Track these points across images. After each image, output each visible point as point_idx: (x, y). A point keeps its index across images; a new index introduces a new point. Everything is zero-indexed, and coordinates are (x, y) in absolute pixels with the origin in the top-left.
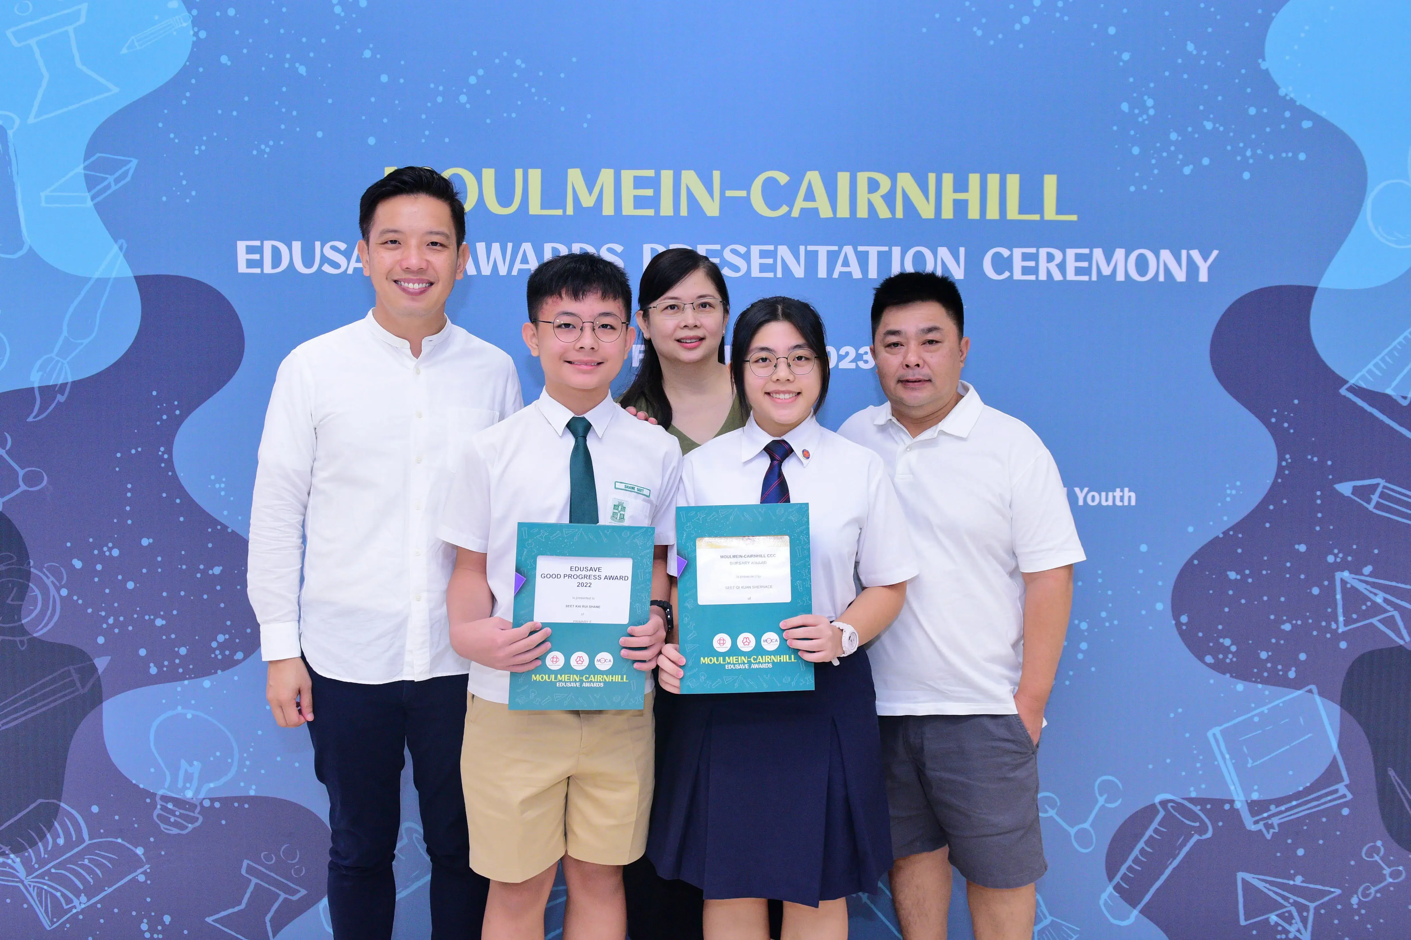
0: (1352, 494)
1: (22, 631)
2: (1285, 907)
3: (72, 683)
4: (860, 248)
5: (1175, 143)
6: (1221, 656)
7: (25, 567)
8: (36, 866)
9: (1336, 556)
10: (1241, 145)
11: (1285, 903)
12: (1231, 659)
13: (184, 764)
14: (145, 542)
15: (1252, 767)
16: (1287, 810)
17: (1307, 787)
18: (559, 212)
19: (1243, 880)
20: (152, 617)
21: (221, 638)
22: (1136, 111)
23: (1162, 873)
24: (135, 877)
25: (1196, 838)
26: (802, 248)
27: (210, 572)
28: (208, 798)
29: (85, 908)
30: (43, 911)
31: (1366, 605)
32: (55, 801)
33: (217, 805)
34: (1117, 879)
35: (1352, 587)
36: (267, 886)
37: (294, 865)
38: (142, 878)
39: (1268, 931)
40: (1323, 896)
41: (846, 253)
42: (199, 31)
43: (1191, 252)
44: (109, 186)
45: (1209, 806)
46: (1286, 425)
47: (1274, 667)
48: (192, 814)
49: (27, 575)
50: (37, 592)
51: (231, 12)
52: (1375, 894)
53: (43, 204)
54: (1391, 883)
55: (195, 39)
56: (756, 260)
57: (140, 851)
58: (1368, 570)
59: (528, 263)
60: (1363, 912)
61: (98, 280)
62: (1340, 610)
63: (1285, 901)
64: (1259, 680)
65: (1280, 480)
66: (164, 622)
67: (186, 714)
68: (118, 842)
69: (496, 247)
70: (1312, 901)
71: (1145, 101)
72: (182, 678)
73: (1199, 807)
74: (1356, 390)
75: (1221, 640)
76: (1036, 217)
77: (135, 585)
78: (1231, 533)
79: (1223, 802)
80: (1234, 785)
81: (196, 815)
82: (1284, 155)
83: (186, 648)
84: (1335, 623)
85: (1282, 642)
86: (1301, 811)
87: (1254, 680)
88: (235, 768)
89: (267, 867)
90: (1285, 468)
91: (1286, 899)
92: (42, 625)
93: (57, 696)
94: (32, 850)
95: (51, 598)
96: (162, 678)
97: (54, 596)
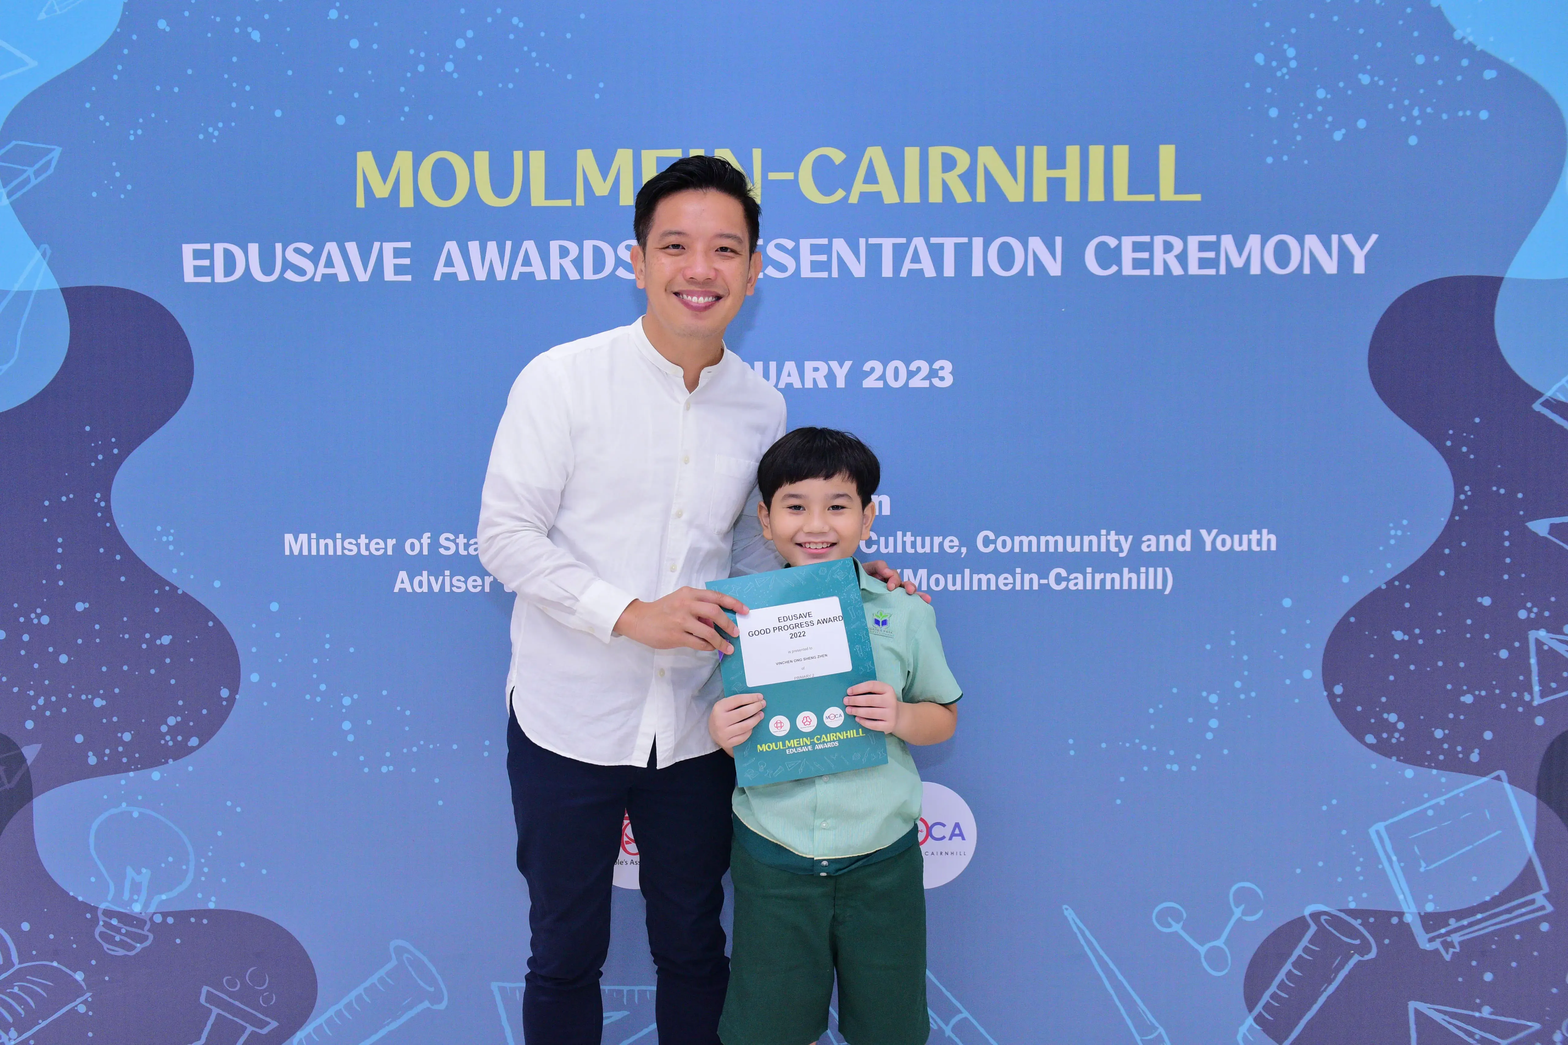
0: (1549, 534)
2: (1470, 1044)
4: (934, 240)
5: (1323, 102)
6: (1385, 735)
9: (1529, 611)
10: (1406, 102)
11: (1470, 1040)
12: (1398, 739)
13: (130, 872)
14: (80, 607)
15: (1426, 871)
16: (1471, 925)
17: (1496, 896)
18: (567, 203)
19: (1416, 1011)
20: (90, 697)
21: (172, 721)
22: (1274, 64)
23: (1314, 1001)
24: (74, 1007)
25: (1356, 958)
26: (862, 241)
27: (158, 642)
28: (159, 913)
33: (170, 920)
34: (1259, 1008)
35: (1550, 648)
36: (230, 1017)
37: (262, 992)
38: (82, 1009)
40: (1518, 1032)
41: (916, 246)
43: (1344, 237)
44: (27, 180)
45: (1372, 920)
46: (1464, 449)
47: (1452, 748)
48: (140, 931)
56: (806, 257)
57: (79, 976)
59: (531, 265)
61: (18, 294)
62: (1535, 678)
63: (1469, 1037)
64: (1433, 765)
65: (1457, 518)
66: (104, 703)
67: (131, 813)
68: (53, 966)
69: (492, 246)
70: (1504, 1037)
71: (1285, 51)
72: (126, 769)
73: (1359, 921)
74: (1555, 405)
75: (1385, 716)
76: (1150, 198)
77: (69, 659)
78: (1397, 583)
79: (1391, 914)
80: (1403, 893)
81: (145, 932)
82: (1460, 114)
83: (131, 733)
84: (1529, 694)
85: (1462, 717)
86: (1489, 926)
87: (1426, 764)
88: (190, 876)
89: (231, 995)
90: (1463, 503)
91: (1471, 1034)
96: (101, 770)
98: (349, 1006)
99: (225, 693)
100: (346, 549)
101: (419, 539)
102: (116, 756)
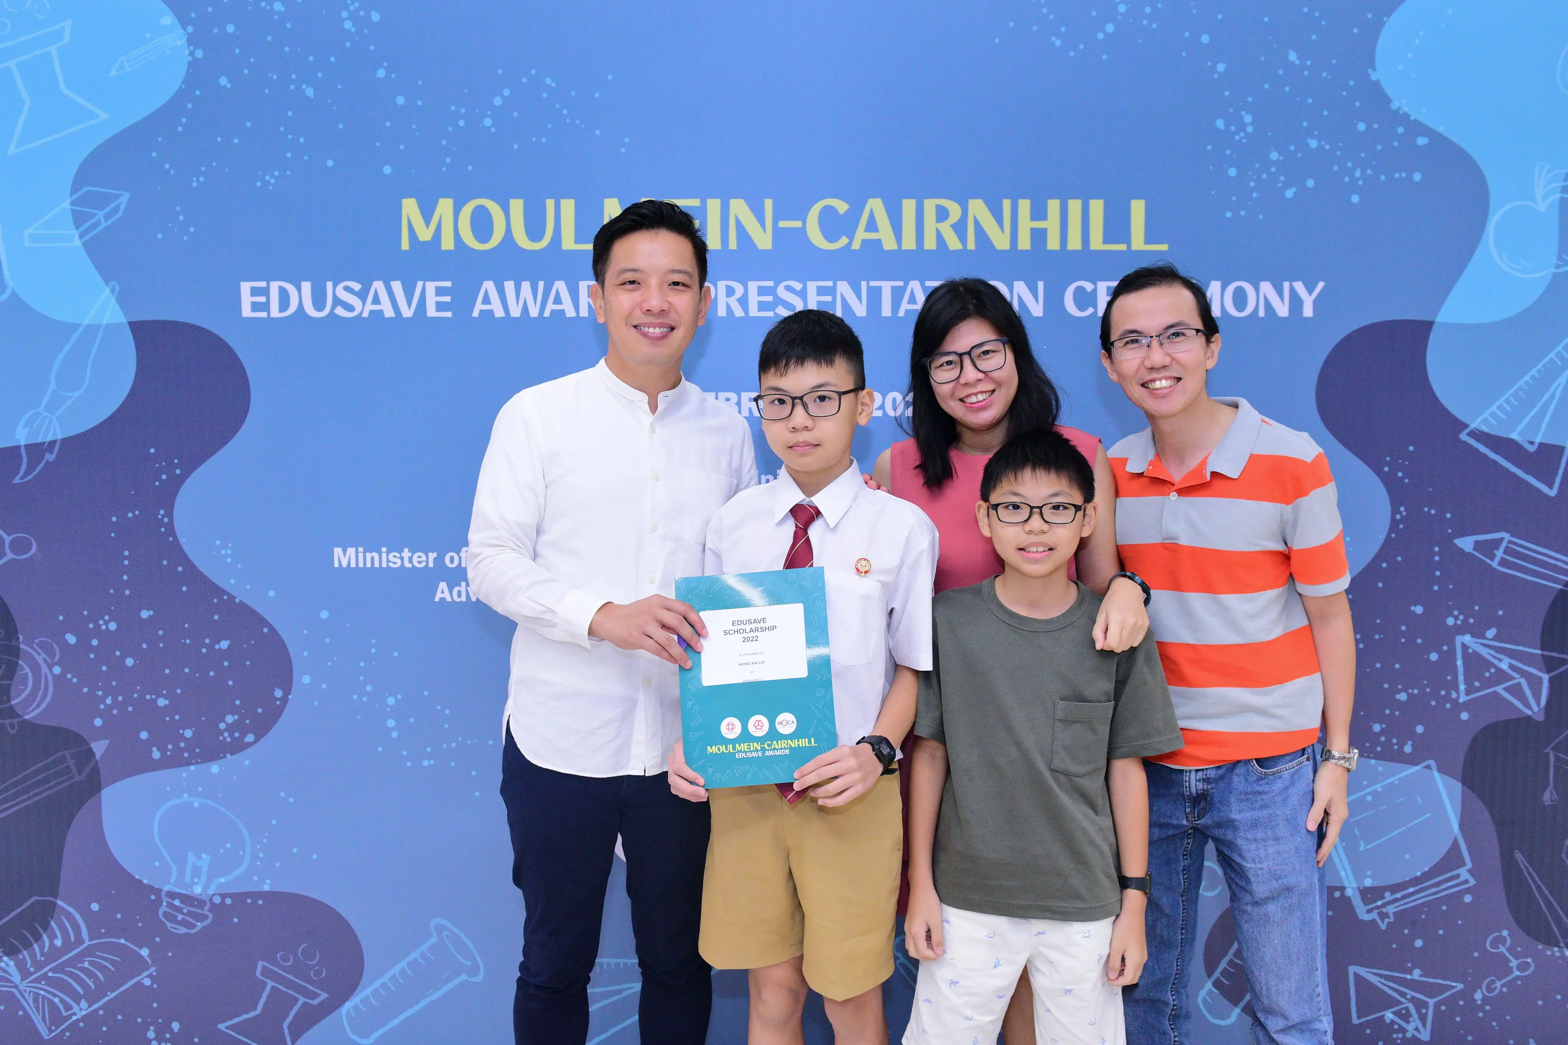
0: (1474, 549)
1: (12, 713)
2: (1401, 1003)
3: (68, 770)
5: (1276, 163)
7: (14, 643)
8: (32, 969)
9: (1456, 618)
10: (1350, 164)
11: (1402, 1000)
14: (145, 614)
15: (1365, 851)
16: (1404, 897)
17: (1425, 872)
19: (1356, 974)
20: (154, 697)
21: (230, 719)
22: (1233, 128)
24: (140, 980)
26: (864, 284)
27: (217, 647)
28: (218, 894)
29: (85, 1015)
30: (40, 1017)
31: (1490, 672)
32: (52, 899)
33: (228, 901)
34: (1217, 974)
35: (1475, 652)
36: (284, 989)
37: (314, 966)
38: (147, 982)
39: (1384, 1029)
40: (1444, 992)
41: (912, 288)
42: (195, 49)
43: (1295, 284)
44: (98, 223)
46: (1400, 474)
47: (1389, 740)
48: (201, 911)
49: (16, 652)
50: (27, 670)
51: (230, 28)
52: (1501, 989)
53: (27, 243)
54: (1518, 976)
55: (190, 59)
56: (813, 298)
57: (145, 952)
58: (1491, 633)
59: (561, 303)
60: (1488, 1008)
61: (89, 326)
62: (1461, 678)
63: (1402, 997)
64: (1372, 755)
65: (1393, 535)
66: (167, 702)
67: (192, 803)
68: (121, 943)
69: (526, 286)
70: (1431, 998)
71: (1242, 117)
72: (188, 763)
74: (1479, 435)
76: (1123, 247)
77: (135, 661)
80: (1345, 870)
81: (206, 912)
82: (1397, 175)
83: (193, 731)
84: (1455, 692)
85: (1397, 713)
86: (1419, 899)
87: (1366, 755)
88: (247, 861)
89: (284, 969)
90: (1399, 522)
91: (1403, 994)
92: (34, 706)
93: (51, 784)
94: (27, 952)
95: (43, 676)
96: (165, 763)
97: (46, 674)
98: (393, 979)
99: (278, 693)
100: (390, 562)
101: (458, 553)
102: (178, 751)
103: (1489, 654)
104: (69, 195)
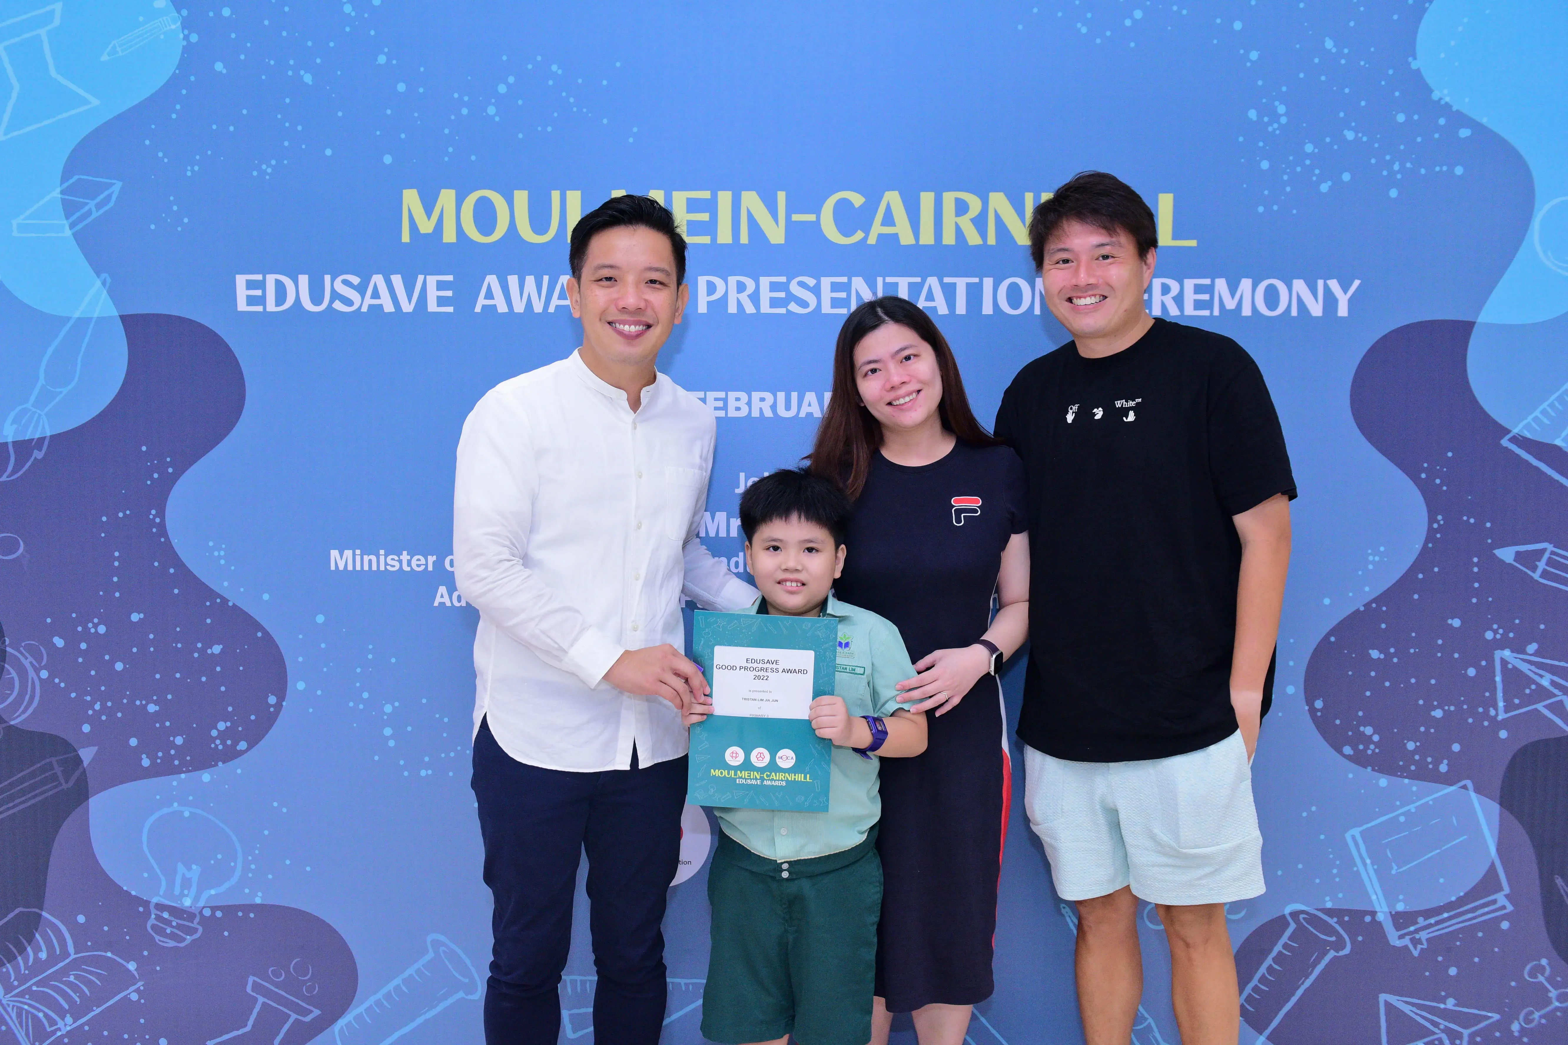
0: (1514, 561)
2: (1435, 1033)
3: (55, 777)
4: (947, 280)
5: (1311, 156)
8: (16, 983)
9: (1495, 632)
10: (1388, 157)
11: (1436, 1030)
12: (1373, 751)
13: (181, 868)
14: (135, 617)
15: (1397, 873)
16: (1437, 923)
17: (1461, 897)
19: (1386, 1003)
20: (144, 702)
21: (222, 726)
22: (1266, 119)
23: (1291, 995)
24: (127, 995)
25: (1332, 954)
26: (880, 280)
27: (209, 651)
28: (208, 907)
29: (70, 1030)
30: (23, 1034)
31: (1530, 689)
32: (36, 910)
33: (219, 914)
35: (1514, 667)
36: (275, 1005)
37: (305, 982)
38: (134, 997)
40: (1480, 1022)
41: (930, 285)
42: (190, 34)
43: (1329, 282)
44: (89, 213)
45: (1347, 918)
46: (1438, 481)
47: (1423, 759)
48: (190, 924)
49: (3, 655)
50: (14, 674)
51: (226, 12)
52: (1540, 1020)
53: (15, 233)
54: (1558, 1007)
55: (185, 43)
56: (827, 294)
57: (132, 966)
58: (1532, 648)
60: (1525, 1040)
61: (79, 319)
62: (1500, 695)
63: (1435, 1027)
64: (1405, 774)
65: (1430, 545)
66: (157, 708)
67: (182, 812)
68: (108, 957)
69: (530, 280)
70: (1465, 1028)
71: (1276, 107)
72: (177, 771)
73: (1335, 919)
74: (1521, 441)
75: (1362, 729)
77: (125, 666)
78: (1374, 605)
79: (1364, 913)
80: (1376, 894)
81: (195, 925)
82: (1437, 169)
83: (182, 737)
84: (1494, 709)
85: (1432, 731)
86: (1455, 924)
87: (1399, 774)
88: (238, 873)
89: (276, 985)
90: (1436, 531)
91: (1435, 1024)
92: (21, 710)
93: (37, 792)
94: (11, 966)
95: (30, 681)
96: (154, 772)
97: (32, 678)
98: (388, 996)
99: (272, 700)
102: (168, 759)
103: (1529, 669)
104: (59, 185)
